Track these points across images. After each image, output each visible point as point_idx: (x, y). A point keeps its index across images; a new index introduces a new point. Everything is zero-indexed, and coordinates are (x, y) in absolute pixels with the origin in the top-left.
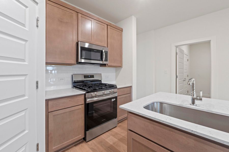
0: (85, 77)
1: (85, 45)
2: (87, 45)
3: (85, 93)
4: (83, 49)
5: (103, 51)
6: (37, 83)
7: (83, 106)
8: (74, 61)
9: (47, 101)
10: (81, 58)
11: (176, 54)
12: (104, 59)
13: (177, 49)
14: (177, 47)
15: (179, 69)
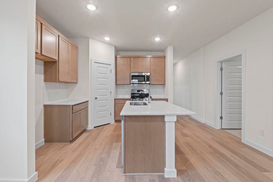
0: (138, 91)
1: (133, 74)
5: (146, 75)
6: (111, 92)
8: (128, 83)
9: (115, 99)
11: (221, 69)
12: (146, 80)
13: (223, 64)
14: (221, 62)
15: (228, 85)
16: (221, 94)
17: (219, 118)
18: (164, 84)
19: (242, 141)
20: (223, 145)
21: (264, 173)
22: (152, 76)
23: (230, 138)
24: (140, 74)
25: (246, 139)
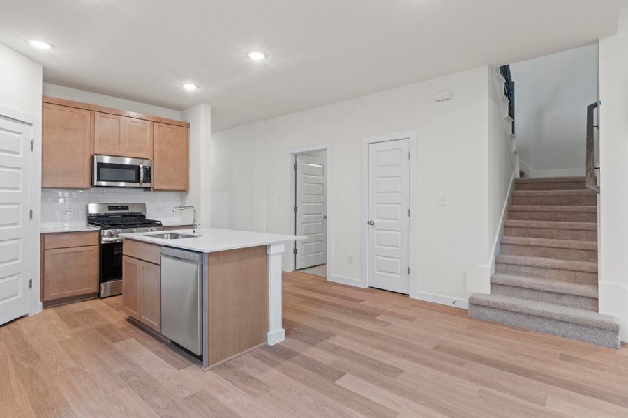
0: (111, 208)
1: (102, 159)
2: (106, 160)
3: (99, 229)
4: (101, 165)
5: (141, 166)
6: (31, 212)
7: (97, 247)
8: (86, 184)
9: (43, 235)
10: (99, 179)
11: (296, 167)
12: (142, 179)
13: (298, 158)
14: (296, 155)
15: (305, 194)
16: (295, 209)
17: (292, 251)
18: (184, 191)
19: (328, 279)
20: (309, 289)
21: (362, 303)
22: (156, 168)
23: (312, 279)
24: (117, 161)
25: (333, 275)
